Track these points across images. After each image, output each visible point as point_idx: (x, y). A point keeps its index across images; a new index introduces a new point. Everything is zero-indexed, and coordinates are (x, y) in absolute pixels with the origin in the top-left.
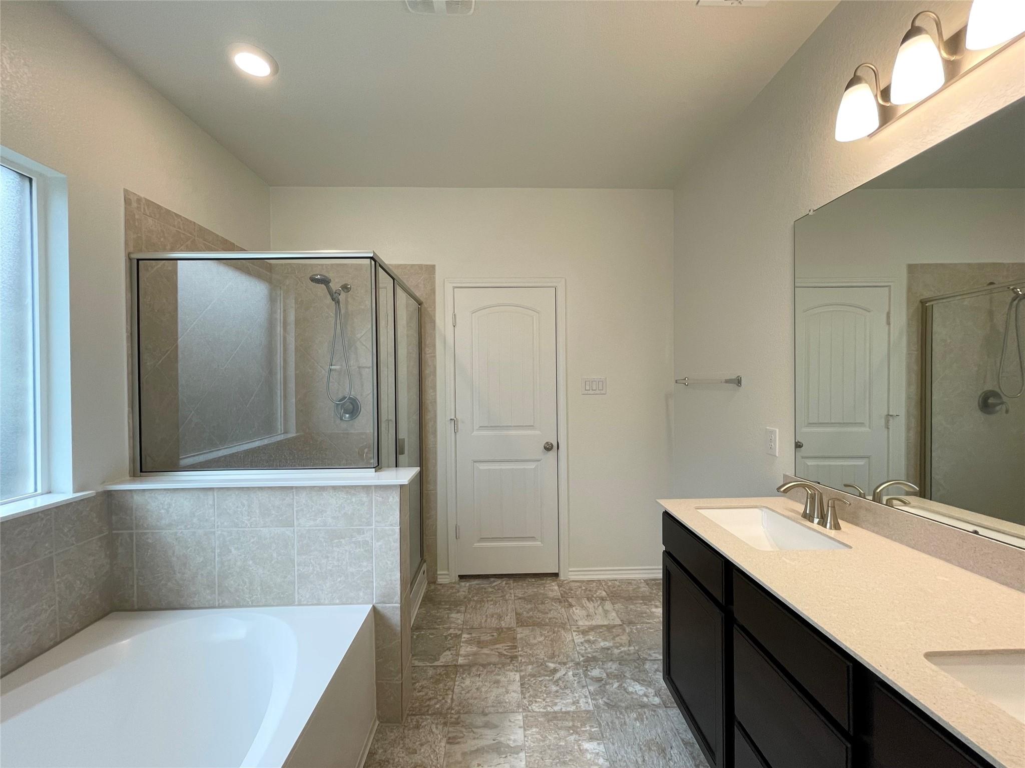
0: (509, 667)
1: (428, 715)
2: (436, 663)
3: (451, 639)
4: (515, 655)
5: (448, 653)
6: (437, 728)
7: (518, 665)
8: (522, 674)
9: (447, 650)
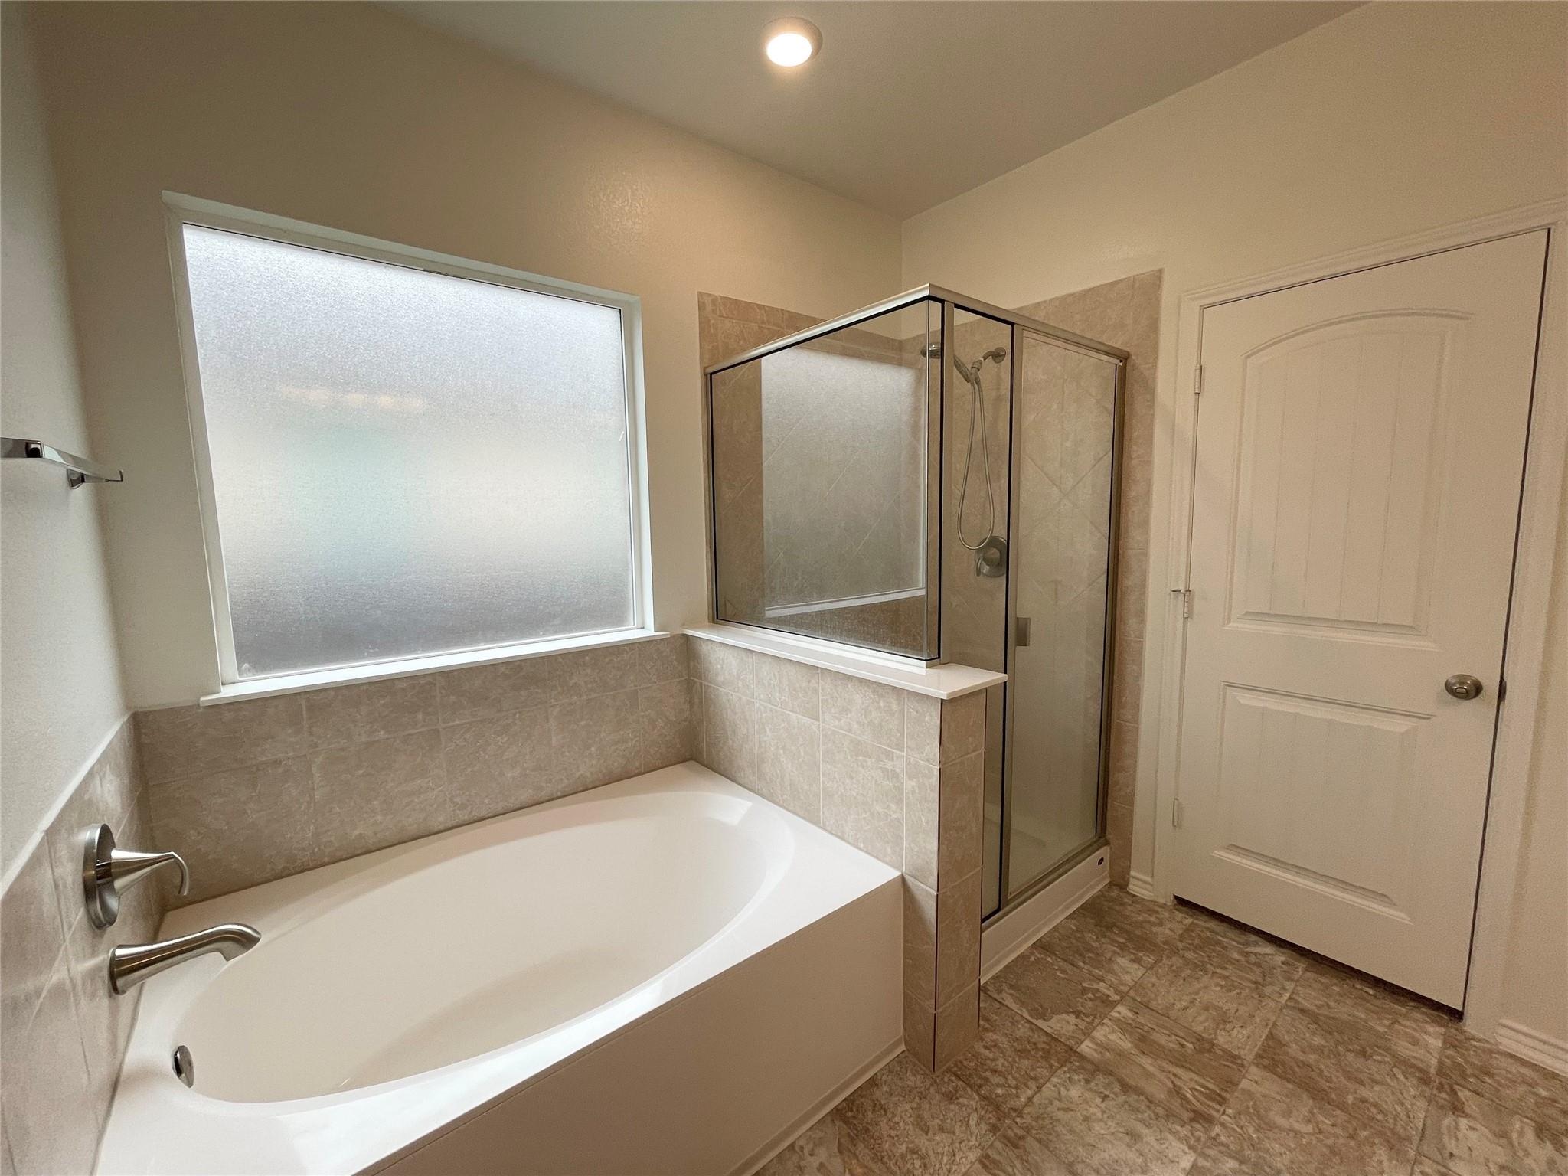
0: (1179, 1128)
1: (978, 1094)
2: (1040, 1023)
3: (1091, 999)
4: (1212, 1116)
5: (1072, 1018)
6: (978, 1124)
7: (1203, 1139)
8: (1202, 1162)
9: (1072, 1012)
